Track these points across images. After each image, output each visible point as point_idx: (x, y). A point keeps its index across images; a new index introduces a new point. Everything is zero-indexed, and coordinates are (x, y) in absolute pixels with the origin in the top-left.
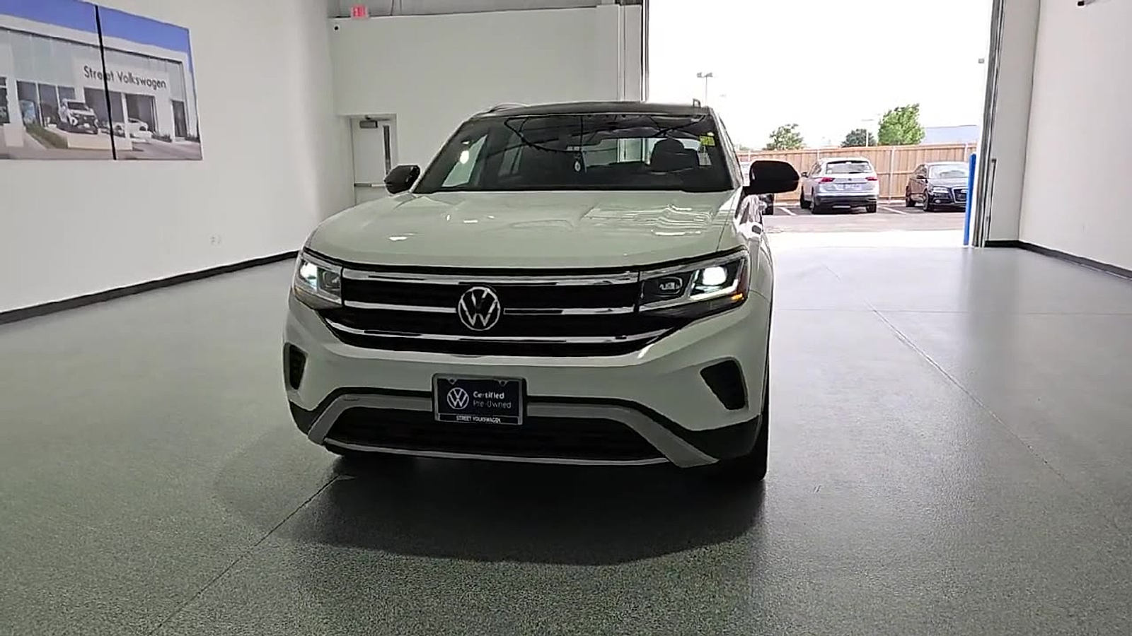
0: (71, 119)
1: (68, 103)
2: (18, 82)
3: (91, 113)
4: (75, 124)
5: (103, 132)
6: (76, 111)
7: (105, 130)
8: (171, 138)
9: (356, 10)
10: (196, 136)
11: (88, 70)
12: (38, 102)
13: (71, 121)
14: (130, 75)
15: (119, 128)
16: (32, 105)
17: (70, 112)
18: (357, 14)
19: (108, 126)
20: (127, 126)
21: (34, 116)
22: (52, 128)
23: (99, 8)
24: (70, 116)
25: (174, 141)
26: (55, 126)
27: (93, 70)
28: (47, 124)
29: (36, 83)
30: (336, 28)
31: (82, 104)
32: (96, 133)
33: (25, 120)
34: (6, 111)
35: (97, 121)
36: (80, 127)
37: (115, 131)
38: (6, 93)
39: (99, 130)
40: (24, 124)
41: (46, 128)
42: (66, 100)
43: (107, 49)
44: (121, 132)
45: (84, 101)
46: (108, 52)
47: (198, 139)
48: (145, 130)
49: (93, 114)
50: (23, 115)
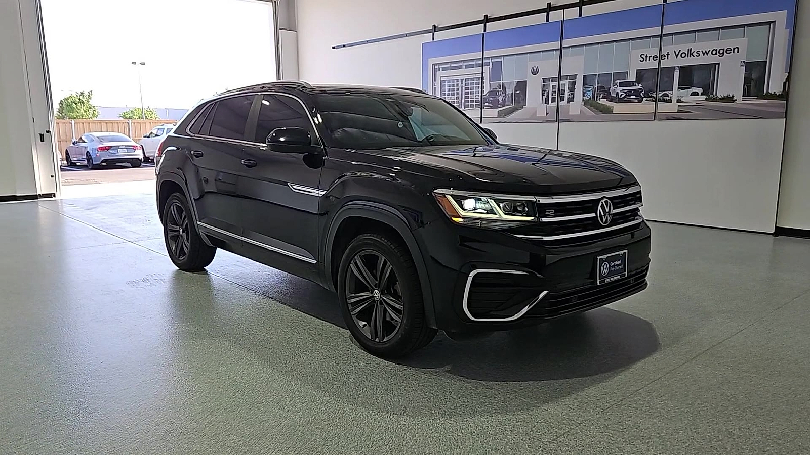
0: (620, 93)
2: (584, 76)
3: (640, 87)
5: (647, 100)
6: (624, 88)
7: (651, 98)
10: (780, 94)
12: (596, 86)
14: (688, 50)
15: (666, 95)
16: (590, 88)
19: (655, 95)
21: (591, 95)
22: (603, 101)
25: (739, 101)
26: (606, 99)
27: (648, 55)
28: (599, 99)
29: (597, 73)
31: (633, 82)
32: (640, 101)
33: (584, 98)
34: (573, 94)
35: (643, 92)
36: (626, 98)
37: (660, 98)
38: (575, 84)
39: (645, 99)
40: (583, 100)
41: (599, 102)
45: (635, 80)
48: (698, 94)
49: (641, 88)
50: (584, 96)
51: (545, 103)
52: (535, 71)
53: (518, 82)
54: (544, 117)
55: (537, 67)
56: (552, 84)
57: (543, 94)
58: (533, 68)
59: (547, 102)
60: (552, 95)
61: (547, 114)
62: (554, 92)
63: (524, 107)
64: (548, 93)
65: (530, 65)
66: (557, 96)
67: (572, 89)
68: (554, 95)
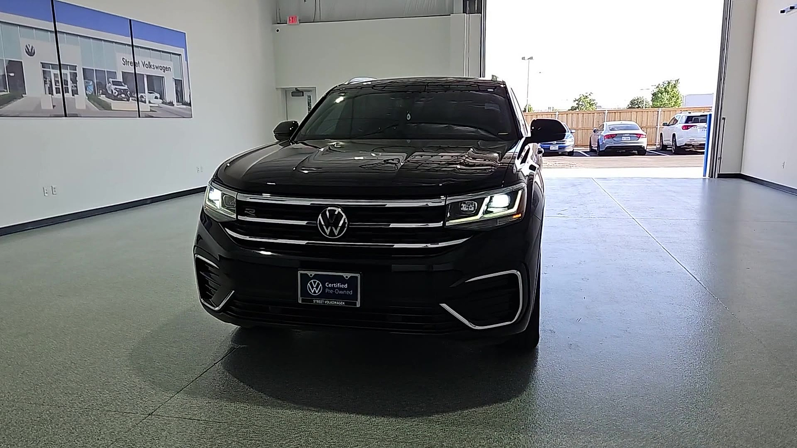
0: (114, 91)
1: (113, 81)
2: (83, 69)
4: (116, 95)
5: (132, 100)
6: (117, 87)
7: (134, 98)
8: (174, 103)
9: (291, 19)
10: (189, 102)
11: (125, 61)
12: (95, 81)
13: (114, 93)
14: (149, 63)
15: (142, 97)
16: (91, 83)
17: (113, 87)
18: (291, 21)
19: (136, 96)
20: (147, 96)
21: (93, 90)
22: (103, 97)
23: (132, 21)
24: (113, 89)
25: (175, 105)
26: (104, 96)
27: (127, 60)
29: (94, 69)
30: (278, 31)
31: (121, 82)
32: (128, 100)
33: (87, 92)
34: (76, 87)
35: (129, 92)
36: (119, 97)
37: (140, 99)
38: (77, 76)
39: (131, 98)
40: (87, 95)
41: (99, 97)
42: (111, 80)
43: (136, 46)
44: (143, 100)
45: (122, 81)
46: (137, 49)
47: (190, 105)
48: (158, 99)
49: (127, 88)
50: (86, 90)
51: (49, 94)
52: (30, 51)
53: (10, 61)
54: (51, 110)
55: (32, 47)
56: (53, 72)
57: (45, 82)
58: (27, 46)
59: (51, 93)
60: (56, 85)
61: (54, 106)
62: (56, 82)
63: (23, 95)
64: (51, 81)
65: (24, 42)
66: (60, 87)
67: (74, 81)
68: (57, 84)
